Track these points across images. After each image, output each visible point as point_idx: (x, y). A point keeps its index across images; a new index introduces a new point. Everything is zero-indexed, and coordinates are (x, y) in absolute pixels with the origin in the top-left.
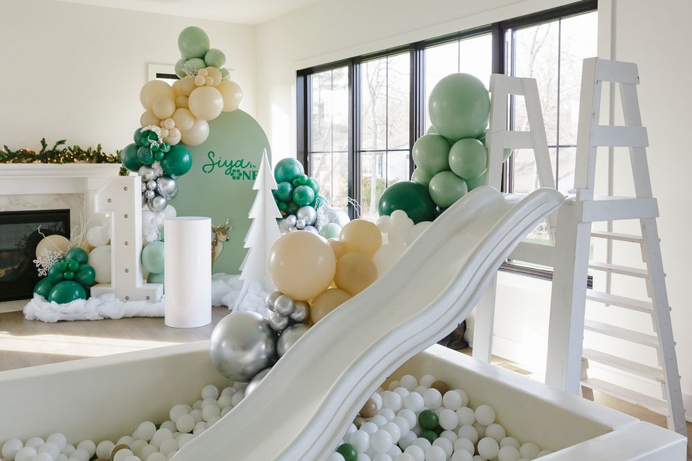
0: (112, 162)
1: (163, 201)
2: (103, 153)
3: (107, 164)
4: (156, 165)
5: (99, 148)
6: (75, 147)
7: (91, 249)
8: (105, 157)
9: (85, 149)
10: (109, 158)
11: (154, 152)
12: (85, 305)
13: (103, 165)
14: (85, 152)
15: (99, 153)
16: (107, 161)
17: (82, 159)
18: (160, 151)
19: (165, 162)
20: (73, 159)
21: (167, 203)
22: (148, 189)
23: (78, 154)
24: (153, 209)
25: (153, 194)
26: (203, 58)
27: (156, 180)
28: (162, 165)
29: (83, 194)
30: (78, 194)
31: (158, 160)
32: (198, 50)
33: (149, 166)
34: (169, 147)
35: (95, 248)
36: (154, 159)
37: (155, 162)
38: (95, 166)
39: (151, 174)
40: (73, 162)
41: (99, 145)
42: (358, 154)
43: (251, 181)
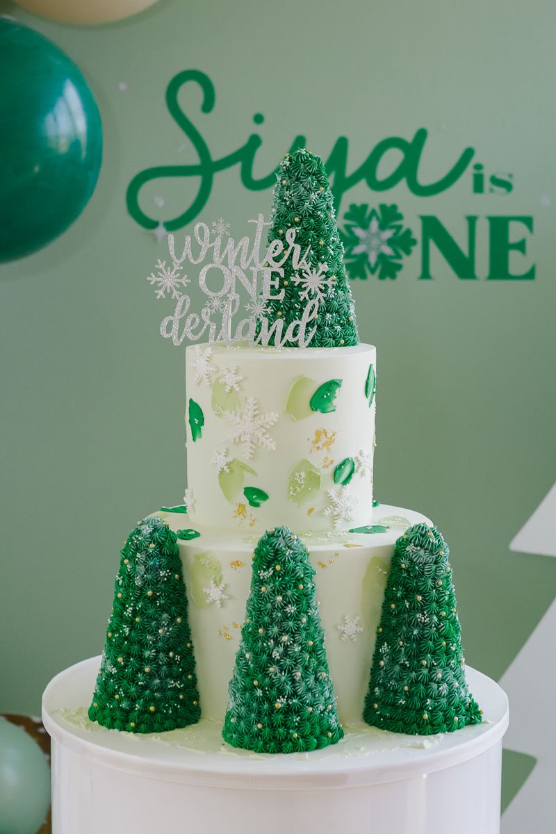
43: (482, 286)
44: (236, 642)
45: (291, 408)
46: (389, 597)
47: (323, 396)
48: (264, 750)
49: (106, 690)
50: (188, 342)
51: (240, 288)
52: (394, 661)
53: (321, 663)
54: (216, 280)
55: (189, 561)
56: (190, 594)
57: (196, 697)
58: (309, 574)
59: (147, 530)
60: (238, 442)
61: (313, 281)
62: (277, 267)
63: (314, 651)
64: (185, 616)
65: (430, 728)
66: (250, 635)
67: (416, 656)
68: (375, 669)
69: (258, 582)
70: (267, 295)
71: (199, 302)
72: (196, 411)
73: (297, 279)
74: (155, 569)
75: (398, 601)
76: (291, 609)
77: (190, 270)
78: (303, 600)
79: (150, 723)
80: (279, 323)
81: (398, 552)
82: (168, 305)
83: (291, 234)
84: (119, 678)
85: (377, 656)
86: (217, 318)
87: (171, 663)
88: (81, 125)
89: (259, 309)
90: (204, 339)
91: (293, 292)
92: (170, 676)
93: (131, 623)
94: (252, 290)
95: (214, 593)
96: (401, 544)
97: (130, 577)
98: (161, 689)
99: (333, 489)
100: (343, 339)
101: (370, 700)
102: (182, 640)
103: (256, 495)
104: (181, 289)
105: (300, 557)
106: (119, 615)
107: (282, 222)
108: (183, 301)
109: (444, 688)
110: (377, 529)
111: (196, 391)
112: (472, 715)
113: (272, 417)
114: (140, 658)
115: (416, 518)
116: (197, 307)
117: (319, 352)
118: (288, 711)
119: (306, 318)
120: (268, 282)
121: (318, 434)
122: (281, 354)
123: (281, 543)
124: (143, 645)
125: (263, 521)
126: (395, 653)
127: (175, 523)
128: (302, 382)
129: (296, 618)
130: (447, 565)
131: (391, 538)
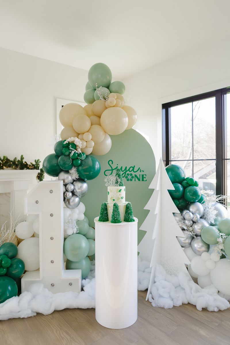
0: (31, 169)
1: (77, 199)
2: (25, 162)
3: (28, 170)
4: (73, 171)
5: (22, 158)
6: (4, 157)
7: (19, 241)
8: (27, 164)
9: (12, 159)
10: (30, 166)
11: (73, 160)
12: (19, 302)
13: (25, 171)
14: (12, 161)
15: (22, 162)
16: (28, 168)
17: (10, 166)
18: (77, 158)
19: (80, 168)
20: (3, 166)
21: (80, 201)
22: (67, 190)
23: (6, 162)
24: (69, 206)
25: (71, 194)
26: (108, 87)
27: (72, 183)
28: (78, 171)
29: (9, 193)
30: (5, 193)
31: (75, 166)
32: (105, 81)
33: (67, 172)
34: (85, 155)
35: (23, 240)
36: (73, 165)
37: (73, 168)
38: (19, 171)
39: (69, 178)
40: (3, 169)
41: (22, 156)
42: (225, 160)
43: (141, 182)
44: (112, 213)
45: (117, 192)
46: (126, 209)
47: (120, 191)
48: (114, 223)
49: (100, 218)
50: (108, 186)
51: (112, 181)
52: (126, 215)
53: (119, 215)
54: (110, 180)
55: (107, 206)
56: (108, 209)
57: (108, 219)
58: (118, 207)
59: (104, 203)
60: (112, 195)
61: (119, 180)
62: (116, 179)
63: (119, 214)
64: (107, 211)
65: (130, 221)
66: (113, 212)
67: (128, 215)
68: (125, 216)
69: (114, 208)
70: (115, 182)
71: (109, 182)
72: (108, 192)
73: (118, 180)
74: (104, 207)
75: (127, 210)
76: (117, 210)
77: (108, 179)
78: (118, 209)
79: (104, 221)
80: (116, 184)
81: (127, 205)
82: (106, 183)
83: (117, 176)
84: (101, 217)
85: (125, 215)
86: (110, 184)
87: (106, 215)
88: (98, 166)
89: (114, 183)
90: (109, 186)
91: (117, 181)
92: (106, 216)
93: (102, 212)
94: (113, 181)
95: (110, 209)
96: (127, 204)
97: (102, 208)
98: (105, 218)
99: (121, 199)
100: (122, 186)
101: (124, 219)
102: (107, 213)
103: (114, 200)
104: (107, 181)
105: (117, 205)
106: (101, 211)
107: (116, 175)
108: (107, 182)
109: (131, 218)
110: (125, 203)
111: (108, 191)
112: (134, 221)
113: (115, 193)
114: (103, 215)
115: (128, 202)
116: (109, 183)
117: (120, 187)
118: (116, 219)
119: (118, 184)
120: (115, 180)
121: (120, 194)
122: (116, 187)
123: (116, 204)
124: (103, 214)
125: (114, 202)
126: (126, 214)
127: (106, 203)
128: (118, 190)
129: (117, 211)
130: (131, 206)
131: (126, 204)
